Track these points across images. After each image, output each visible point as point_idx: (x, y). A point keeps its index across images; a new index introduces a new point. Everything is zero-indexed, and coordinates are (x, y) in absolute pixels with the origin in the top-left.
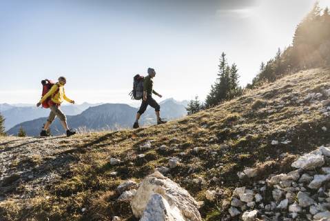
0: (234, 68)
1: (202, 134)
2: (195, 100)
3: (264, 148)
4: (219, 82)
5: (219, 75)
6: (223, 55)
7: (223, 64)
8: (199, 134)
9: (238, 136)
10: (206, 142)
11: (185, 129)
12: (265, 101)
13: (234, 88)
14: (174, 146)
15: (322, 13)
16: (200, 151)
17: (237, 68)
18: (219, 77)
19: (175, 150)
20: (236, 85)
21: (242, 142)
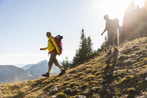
0: (89, 38)
1: (92, 78)
2: (65, 60)
3: (142, 82)
4: (81, 48)
5: (81, 43)
6: (83, 31)
7: (83, 36)
8: (90, 79)
9: (119, 77)
10: (98, 84)
11: (78, 76)
12: (125, 55)
13: (90, 51)
14: (75, 88)
15: (136, 8)
16: (97, 89)
17: (91, 39)
18: (81, 44)
19: (78, 90)
20: (91, 49)
21: (124, 81)
